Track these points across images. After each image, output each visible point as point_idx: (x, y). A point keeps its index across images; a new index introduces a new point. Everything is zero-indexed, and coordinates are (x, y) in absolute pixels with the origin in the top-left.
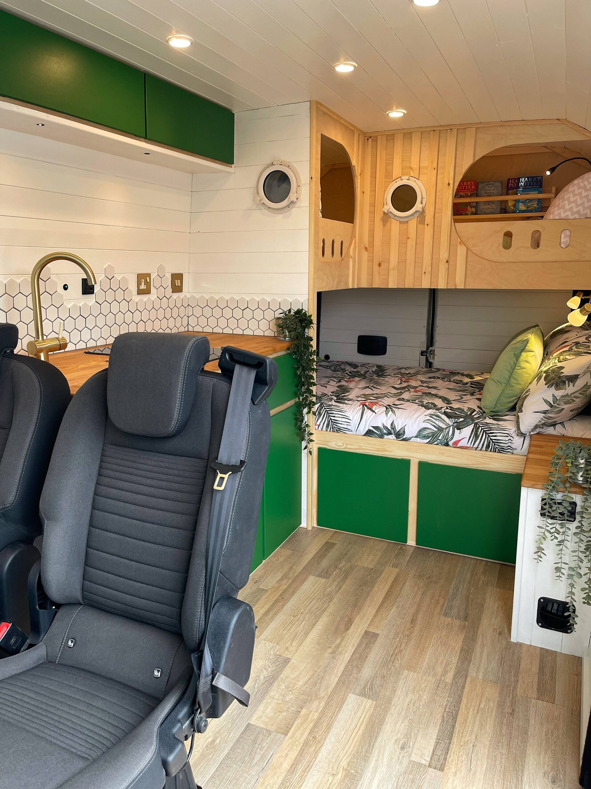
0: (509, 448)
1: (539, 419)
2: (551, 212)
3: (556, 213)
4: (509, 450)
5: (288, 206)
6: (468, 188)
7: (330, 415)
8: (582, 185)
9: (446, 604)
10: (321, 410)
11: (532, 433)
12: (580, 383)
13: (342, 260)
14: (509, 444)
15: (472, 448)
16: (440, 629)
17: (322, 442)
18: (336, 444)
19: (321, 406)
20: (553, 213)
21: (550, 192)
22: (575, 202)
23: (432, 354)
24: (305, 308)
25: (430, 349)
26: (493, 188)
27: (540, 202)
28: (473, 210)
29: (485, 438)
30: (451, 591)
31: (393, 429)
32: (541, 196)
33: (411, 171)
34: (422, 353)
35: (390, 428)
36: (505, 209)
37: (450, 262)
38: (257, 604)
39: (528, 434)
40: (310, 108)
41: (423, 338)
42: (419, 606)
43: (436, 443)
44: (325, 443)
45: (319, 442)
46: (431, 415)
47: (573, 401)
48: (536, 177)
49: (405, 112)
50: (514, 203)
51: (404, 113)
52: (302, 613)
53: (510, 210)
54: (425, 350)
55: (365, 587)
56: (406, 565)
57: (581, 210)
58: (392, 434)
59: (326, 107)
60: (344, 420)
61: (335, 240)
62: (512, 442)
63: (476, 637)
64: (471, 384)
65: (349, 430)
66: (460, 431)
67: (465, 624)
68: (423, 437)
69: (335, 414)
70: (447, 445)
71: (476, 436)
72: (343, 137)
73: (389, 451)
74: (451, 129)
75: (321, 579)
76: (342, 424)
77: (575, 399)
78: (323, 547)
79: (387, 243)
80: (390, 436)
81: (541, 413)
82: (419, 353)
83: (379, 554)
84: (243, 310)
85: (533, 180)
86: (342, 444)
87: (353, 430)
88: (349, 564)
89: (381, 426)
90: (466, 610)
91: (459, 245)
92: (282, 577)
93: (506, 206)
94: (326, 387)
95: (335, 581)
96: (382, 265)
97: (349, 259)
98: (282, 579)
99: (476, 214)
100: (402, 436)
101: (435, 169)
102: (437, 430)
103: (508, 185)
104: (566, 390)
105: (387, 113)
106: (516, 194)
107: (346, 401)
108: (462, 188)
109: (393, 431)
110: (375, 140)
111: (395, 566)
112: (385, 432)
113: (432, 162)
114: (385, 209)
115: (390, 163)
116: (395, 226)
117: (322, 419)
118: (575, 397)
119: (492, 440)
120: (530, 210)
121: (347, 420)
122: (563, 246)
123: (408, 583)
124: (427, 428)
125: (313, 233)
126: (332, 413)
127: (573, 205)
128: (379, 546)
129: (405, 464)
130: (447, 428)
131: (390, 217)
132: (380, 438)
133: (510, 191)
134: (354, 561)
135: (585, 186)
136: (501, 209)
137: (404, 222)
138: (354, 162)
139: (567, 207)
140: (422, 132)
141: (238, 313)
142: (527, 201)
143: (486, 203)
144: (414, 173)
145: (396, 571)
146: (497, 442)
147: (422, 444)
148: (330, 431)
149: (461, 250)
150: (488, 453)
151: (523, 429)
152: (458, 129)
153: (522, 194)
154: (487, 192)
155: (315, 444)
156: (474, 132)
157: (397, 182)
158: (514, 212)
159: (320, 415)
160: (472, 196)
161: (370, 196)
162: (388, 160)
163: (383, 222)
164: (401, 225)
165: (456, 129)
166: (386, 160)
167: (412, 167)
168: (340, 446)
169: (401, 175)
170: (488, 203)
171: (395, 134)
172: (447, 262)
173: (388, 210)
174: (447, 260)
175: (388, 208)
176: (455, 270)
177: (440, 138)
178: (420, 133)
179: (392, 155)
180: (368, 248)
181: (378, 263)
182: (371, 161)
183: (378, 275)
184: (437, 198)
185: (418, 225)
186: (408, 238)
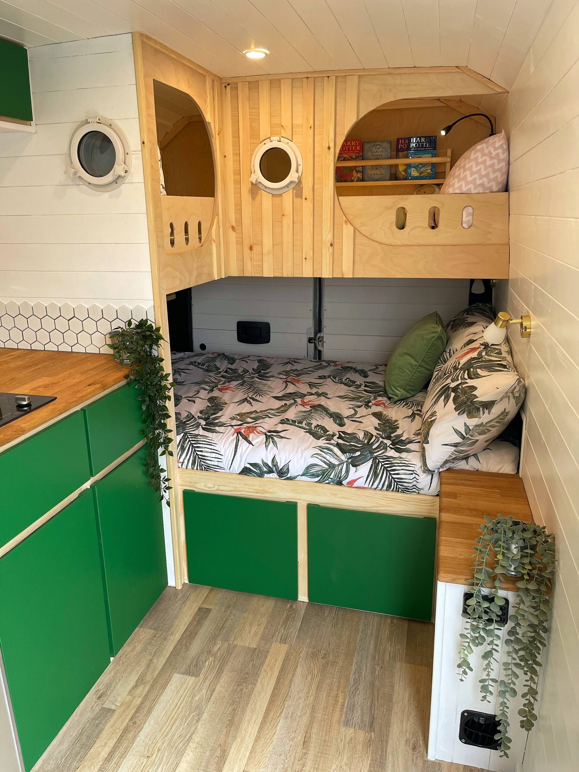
0: (414, 487)
1: (450, 454)
2: (451, 184)
3: (456, 186)
4: (414, 490)
5: (115, 181)
6: (352, 148)
7: (197, 449)
8: (486, 151)
9: (346, 702)
10: (184, 443)
11: (441, 470)
12: (496, 410)
13: (202, 246)
14: (415, 483)
15: (370, 488)
16: (340, 753)
17: (188, 484)
18: (205, 486)
19: (184, 439)
20: (453, 185)
21: (445, 155)
22: (479, 171)
23: (320, 341)
24: (151, 318)
25: (319, 335)
26: (381, 149)
27: (434, 167)
28: (359, 175)
29: (386, 477)
30: (352, 677)
31: (275, 466)
32: (435, 160)
33: (282, 130)
34: (310, 340)
35: (270, 465)
36: (395, 175)
37: (335, 245)
38: (98, 741)
39: (436, 472)
40: (133, 43)
41: (309, 323)
42: (313, 710)
43: (327, 482)
44: (191, 484)
45: (183, 483)
46: (321, 448)
47: (489, 431)
48: (430, 137)
49: (268, 52)
50: (405, 167)
51: (266, 54)
52: (159, 750)
53: (401, 176)
54: (313, 337)
55: (244, 685)
56: (298, 637)
57: (486, 183)
58: (274, 472)
59: (156, 42)
60: (214, 455)
61: (189, 223)
62: (418, 481)
63: (386, 759)
64: (366, 386)
65: (221, 468)
66: (356, 469)
67: (371, 736)
68: (311, 475)
69: (202, 448)
70: (340, 483)
71: (376, 475)
72: (189, 84)
73: (271, 493)
74: (328, 77)
75: (189, 677)
76: (211, 461)
77: (490, 429)
78: (194, 619)
79: (258, 220)
80: (271, 475)
81: (451, 446)
82: (305, 340)
83: (264, 620)
84: (69, 320)
85: (425, 140)
86: (213, 486)
87: (226, 468)
88: (226, 645)
89: (261, 463)
90: (371, 709)
91: (344, 225)
92: (137, 682)
93: (396, 171)
94: (194, 402)
95: (207, 678)
96: (255, 248)
97: (211, 244)
98: (136, 686)
99: (363, 180)
100: (286, 475)
101: (311, 127)
102: (327, 467)
103: (397, 146)
104: (480, 418)
105: (244, 53)
106: (407, 157)
107: (217, 428)
108: (346, 148)
109: (274, 469)
110: (235, 88)
111: (283, 640)
112: (265, 469)
113: (307, 119)
114: (253, 179)
115: (255, 119)
116: (266, 200)
117: (186, 456)
118: (491, 426)
119: (394, 478)
120: (423, 177)
121: (217, 456)
122: (464, 225)
123: (299, 670)
124: (317, 465)
125: (152, 219)
126: (198, 447)
127: (476, 176)
128: (264, 608)
129: (292, 507)
130: (339, 465)
131: (260, 189)
132: (259, 476)
133: (401, 153)
134: (232, 638)
135: (490, 152)
136: (391, 174)
137: (277, 195)
138: (208, 118)
139: (469, 179)
140: (292, 79)
141: (62, 324)
142: (420, 166)
143: (373, 167)
144: (286, 133)
145: (284, 648)
146: (400, 481)
147: (310, 484)
148: (197, 469)
149: (348, 230)
150: (390, 494)
151: (431, 465)
152: (336, 76)
153: (413, 158)
154: (374, 154)
155: (180, 485)
156: (357, 81)
157: (265, 144)
158: (406, 179)
159: (183, 449)
160: (357, 159)
161: (234, 161)
162: (252, 115)
163: (252, 194)
164: (273, 198)
165: (335, 77)
166: (250, 116)
167: (282, 124)
168: (210, 488)
169: (269, 136)
170: (376, 167)
171: (260, 82)
172: (331, 245)
173: (257, 180)
174: (331, 242)
175: (257, 177)
176: (341, 254)
177: (316, 87)
178: (290, 80)
179: (257, 109)
180: (236, 228)
181: (249, 246)
182: (232, 116)
183: (250, 261)
184: (315, 165)
185: (294, 199)
186: (283, 215)
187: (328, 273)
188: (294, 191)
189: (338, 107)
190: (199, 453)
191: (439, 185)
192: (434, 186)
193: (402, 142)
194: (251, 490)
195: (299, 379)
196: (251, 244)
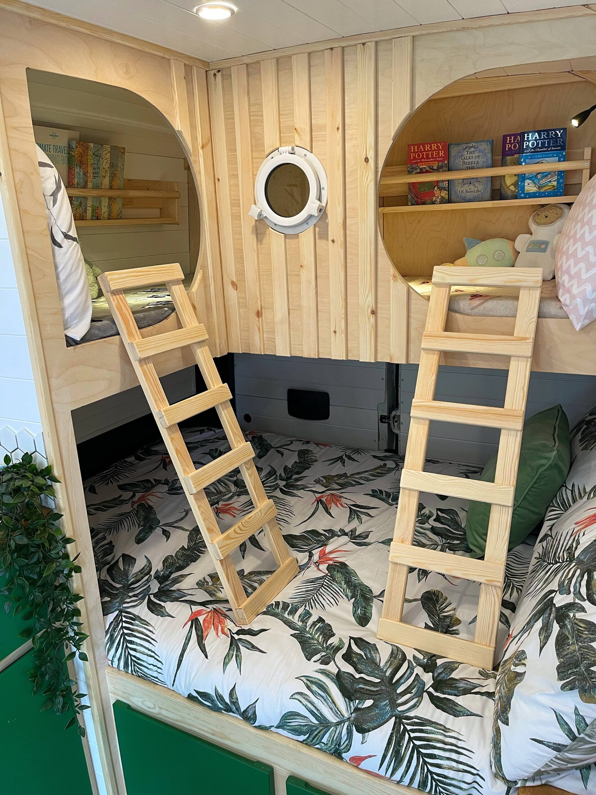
6: (432, 154)
7: (129, 645)
10: (114, 629)
15: (389, 779)
17: (121, 692)
18: (142, 702)
19: (117, 622)
21: (582, 159)
25: (394, 413)
26: (476, 154)
27: (562, 177)
28: (444, 194)
31: (234, 702)
32: (564, 166)
33: (296, 135)
34: (382, 419)
35: (228, 699)
36: (500, 189)
37: (379, 313)
43: (318, 746)
44: (125, 695)
45: (115, 690)
46: (310, 682)
48: (556, 130)
49: (234, 8)
50: (516, 178)
51: (230, 10)
53: (509, 193)
54: (386, 414)
58: (234, 713)
60: (151, 661)
65: (161, 682)
66: (363, 738)
68: (291, 730)
70: (337, 754)
73: (234, 741)
74: (364, 44)
76: (148, 668)
80: (230, 715)
82: (376, 419)
85: (548, 135)
86: (153, 706)
87: (167, 683)
89: (213, 693)
93: (501, 184)
96: (263, 313)
99: (449, 201)
100: (253, 720)
101: (338, 129)
102: (317, 723)
103: (504, 147)
106: (518, 163)
107: (168, 605)
108: (423, 155)
109: (234, 708)
110: (227, 77)
112: (220, 705)
113: (333, 116)
114: (255, 213)
115: (257, 120)
116: (277, 243)
117: (116, 652)
120: (544, 193)
121: (156, 662)
124: (298, 715)
126: (131, 642)
129: (265, 772)
130: (337, 723)
131: (268, 227)
132: (213, 712)
133: (508, 158)
136: (492, 190)
137: (292, 236)
138: (177, 124)
140: (309, 53)
142: (539, 176)
143: (465, 181)
144: (301, 139)
146: (442, 781)
147: (292, 743)
148: (131, 676)
149: (398, 290)
152: (376, 42)
153: (528, 164)
154: (466, 161)
155: (111, 692)
156: (410, 46)
157: (272, 158)
158: (515, 197)
159: (112, 640)
160: (441, 170)
161: (230, 186)
162: (254, 116)
163: (257, 235)
164: (287, 240)
165: (373, 43)
166: (250, 116)
167: (296, 127)
168: (149, 708)
169: (278, 145)
170: (469, 181)
171: (261, 62)
172: (372, 313)
173: (260, 215)
174: (372, 308)
175: (259, 210)
176: (388, 327)
177: (345, 63)
178: (306, 56)
179: (261, 105)
180: (238, 283)
181: (256, 310)
182: (226, 119)
183: (258, 332)
184: (347, 188)
185: (317, 241)
186: (301, 266)
187: (368, 355)
188: (317, 229)
189: (380, 92)
190: (132, 652)
191: (570, 205)
192: (562, 206)
193: (510, 141)
194: (206, 729)
195: (341, 495)
196: (258, 308)
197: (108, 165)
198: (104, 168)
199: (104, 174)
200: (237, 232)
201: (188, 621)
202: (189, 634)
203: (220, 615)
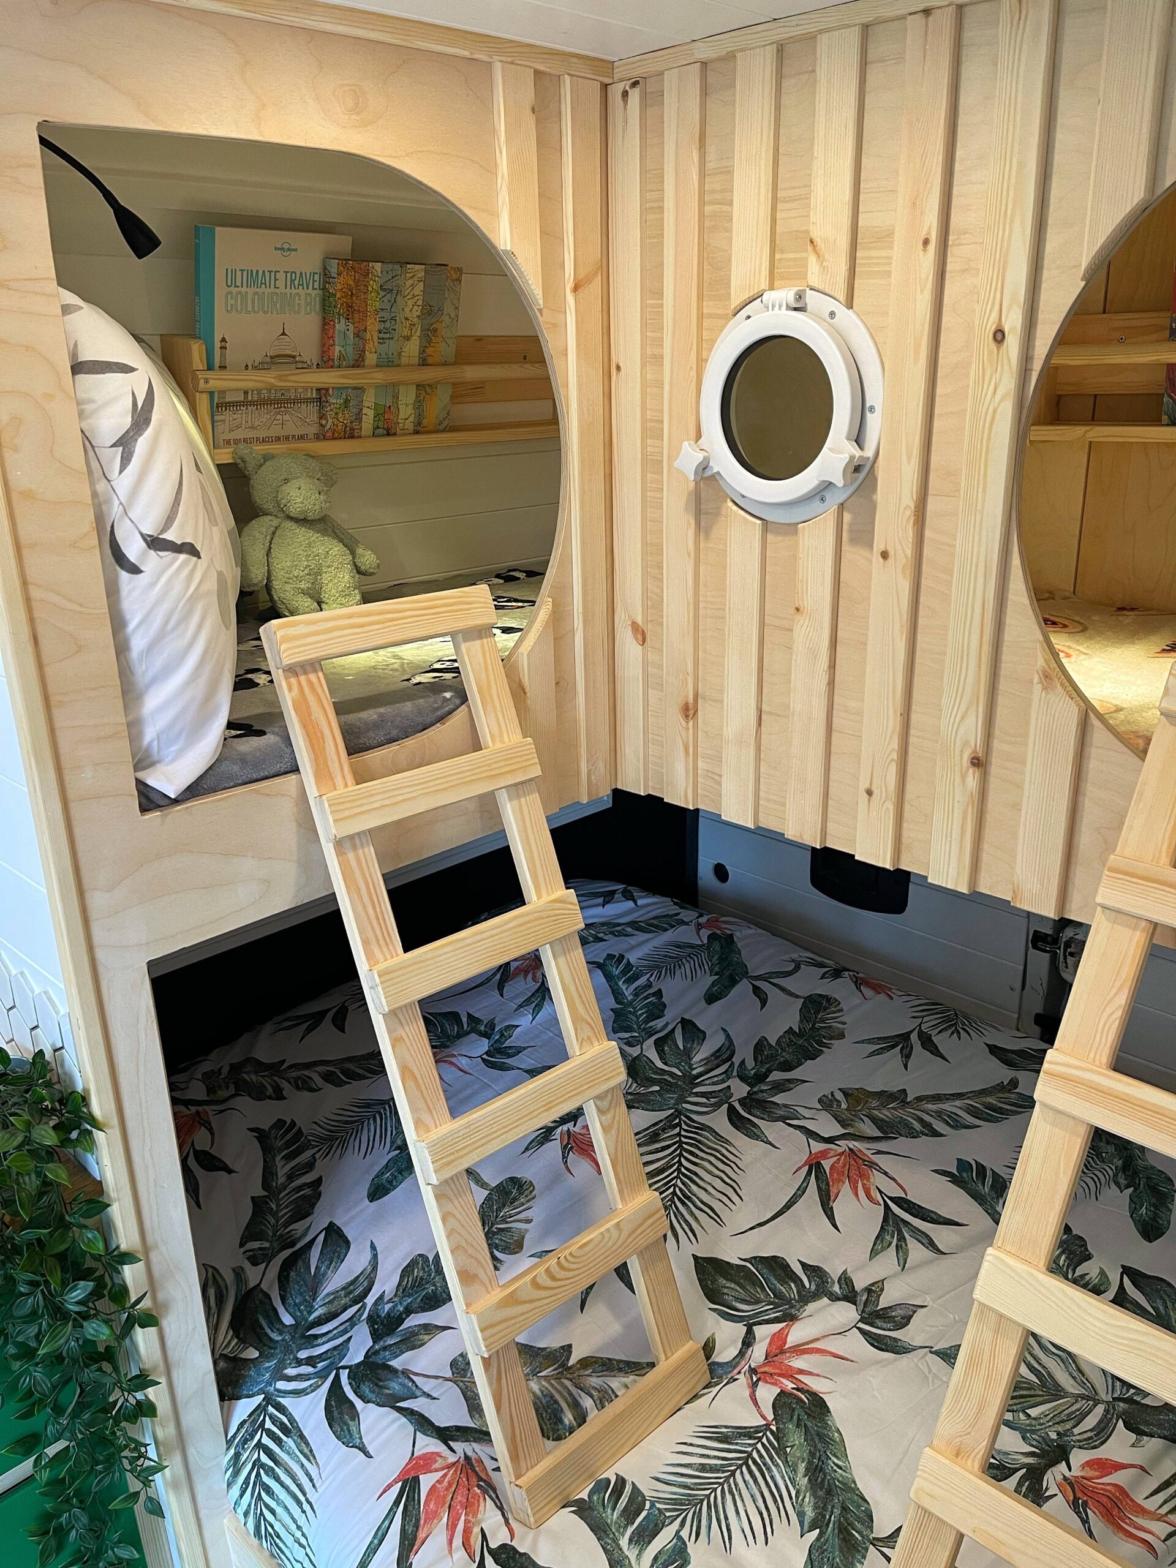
23: (1071, 955)
25: (1069, 933)
33: (812, 259)
34: (1037, 942)
37: (993, 768)
54: (1050, 931)
91: (1037, 687)
96: (702, 709)
101: (926, 242)
110: (652, 100)
113: (915, 206)
114: (687, 462)
131: (725, 500)
137: (781, 526)
138: (503, 232)
140: (866, 28)
144: (824, 269)
149: (1051, 714)
157: (748, 319)
159: (236, 1464)
161: (644, 384)
162: (710, 203)
163: (698, 514)
164: (768, 538)
166: (702, 203)
167: (814, 235)
169: (762, 286)
171: (739, 55)
172: (973, 764)
173: (704, 466)
174: (975, 751)
175: (700, 456)
176: (1016, 806)
177: (965, 51)
178: (853, 36)
179: (729, 172)
180: (649, 629)
181: (681, 701)
182: (644, 210)
183: (682, 754)
184: (937, 411)
185: (846, 547)
186: (798, 609)
187: (953, 872)
188: (847, 517)
189: (1061, 137)
190: (268, 1515)
195: (875, 1158)
196: (687, 697)
197: (417, 311)
198: (407, 319)
199: (406, 332)
200: (651, 503)
201: (395, 1481)
202: (387, 1523)
203: (474, 1480)
